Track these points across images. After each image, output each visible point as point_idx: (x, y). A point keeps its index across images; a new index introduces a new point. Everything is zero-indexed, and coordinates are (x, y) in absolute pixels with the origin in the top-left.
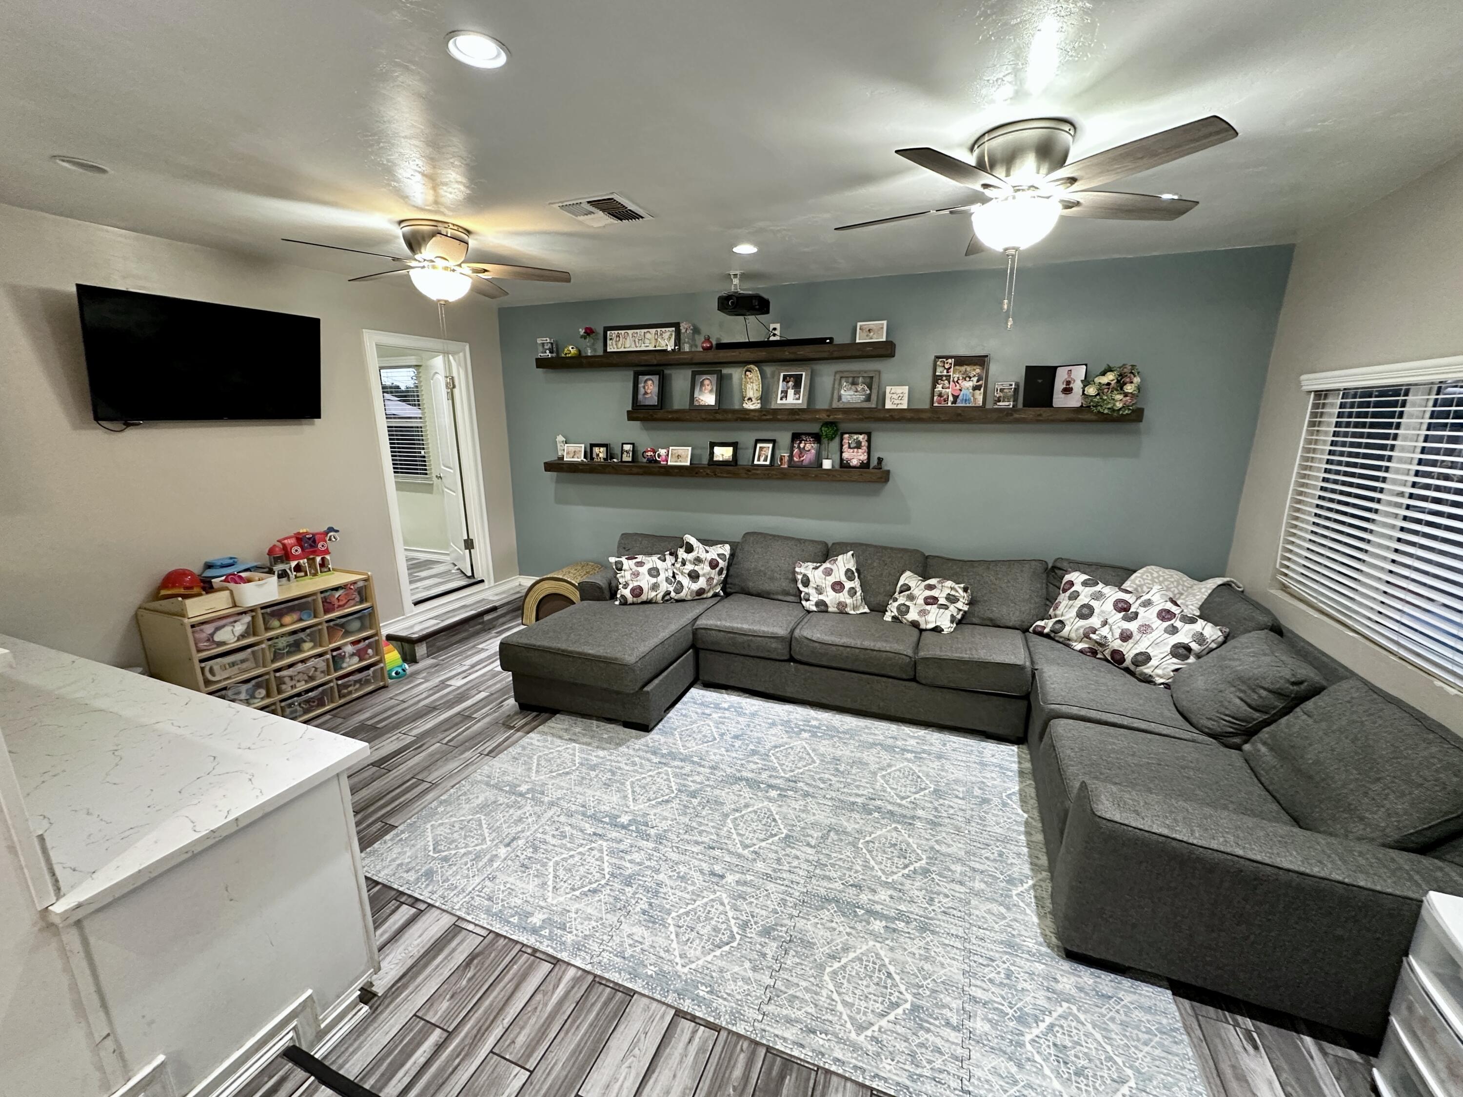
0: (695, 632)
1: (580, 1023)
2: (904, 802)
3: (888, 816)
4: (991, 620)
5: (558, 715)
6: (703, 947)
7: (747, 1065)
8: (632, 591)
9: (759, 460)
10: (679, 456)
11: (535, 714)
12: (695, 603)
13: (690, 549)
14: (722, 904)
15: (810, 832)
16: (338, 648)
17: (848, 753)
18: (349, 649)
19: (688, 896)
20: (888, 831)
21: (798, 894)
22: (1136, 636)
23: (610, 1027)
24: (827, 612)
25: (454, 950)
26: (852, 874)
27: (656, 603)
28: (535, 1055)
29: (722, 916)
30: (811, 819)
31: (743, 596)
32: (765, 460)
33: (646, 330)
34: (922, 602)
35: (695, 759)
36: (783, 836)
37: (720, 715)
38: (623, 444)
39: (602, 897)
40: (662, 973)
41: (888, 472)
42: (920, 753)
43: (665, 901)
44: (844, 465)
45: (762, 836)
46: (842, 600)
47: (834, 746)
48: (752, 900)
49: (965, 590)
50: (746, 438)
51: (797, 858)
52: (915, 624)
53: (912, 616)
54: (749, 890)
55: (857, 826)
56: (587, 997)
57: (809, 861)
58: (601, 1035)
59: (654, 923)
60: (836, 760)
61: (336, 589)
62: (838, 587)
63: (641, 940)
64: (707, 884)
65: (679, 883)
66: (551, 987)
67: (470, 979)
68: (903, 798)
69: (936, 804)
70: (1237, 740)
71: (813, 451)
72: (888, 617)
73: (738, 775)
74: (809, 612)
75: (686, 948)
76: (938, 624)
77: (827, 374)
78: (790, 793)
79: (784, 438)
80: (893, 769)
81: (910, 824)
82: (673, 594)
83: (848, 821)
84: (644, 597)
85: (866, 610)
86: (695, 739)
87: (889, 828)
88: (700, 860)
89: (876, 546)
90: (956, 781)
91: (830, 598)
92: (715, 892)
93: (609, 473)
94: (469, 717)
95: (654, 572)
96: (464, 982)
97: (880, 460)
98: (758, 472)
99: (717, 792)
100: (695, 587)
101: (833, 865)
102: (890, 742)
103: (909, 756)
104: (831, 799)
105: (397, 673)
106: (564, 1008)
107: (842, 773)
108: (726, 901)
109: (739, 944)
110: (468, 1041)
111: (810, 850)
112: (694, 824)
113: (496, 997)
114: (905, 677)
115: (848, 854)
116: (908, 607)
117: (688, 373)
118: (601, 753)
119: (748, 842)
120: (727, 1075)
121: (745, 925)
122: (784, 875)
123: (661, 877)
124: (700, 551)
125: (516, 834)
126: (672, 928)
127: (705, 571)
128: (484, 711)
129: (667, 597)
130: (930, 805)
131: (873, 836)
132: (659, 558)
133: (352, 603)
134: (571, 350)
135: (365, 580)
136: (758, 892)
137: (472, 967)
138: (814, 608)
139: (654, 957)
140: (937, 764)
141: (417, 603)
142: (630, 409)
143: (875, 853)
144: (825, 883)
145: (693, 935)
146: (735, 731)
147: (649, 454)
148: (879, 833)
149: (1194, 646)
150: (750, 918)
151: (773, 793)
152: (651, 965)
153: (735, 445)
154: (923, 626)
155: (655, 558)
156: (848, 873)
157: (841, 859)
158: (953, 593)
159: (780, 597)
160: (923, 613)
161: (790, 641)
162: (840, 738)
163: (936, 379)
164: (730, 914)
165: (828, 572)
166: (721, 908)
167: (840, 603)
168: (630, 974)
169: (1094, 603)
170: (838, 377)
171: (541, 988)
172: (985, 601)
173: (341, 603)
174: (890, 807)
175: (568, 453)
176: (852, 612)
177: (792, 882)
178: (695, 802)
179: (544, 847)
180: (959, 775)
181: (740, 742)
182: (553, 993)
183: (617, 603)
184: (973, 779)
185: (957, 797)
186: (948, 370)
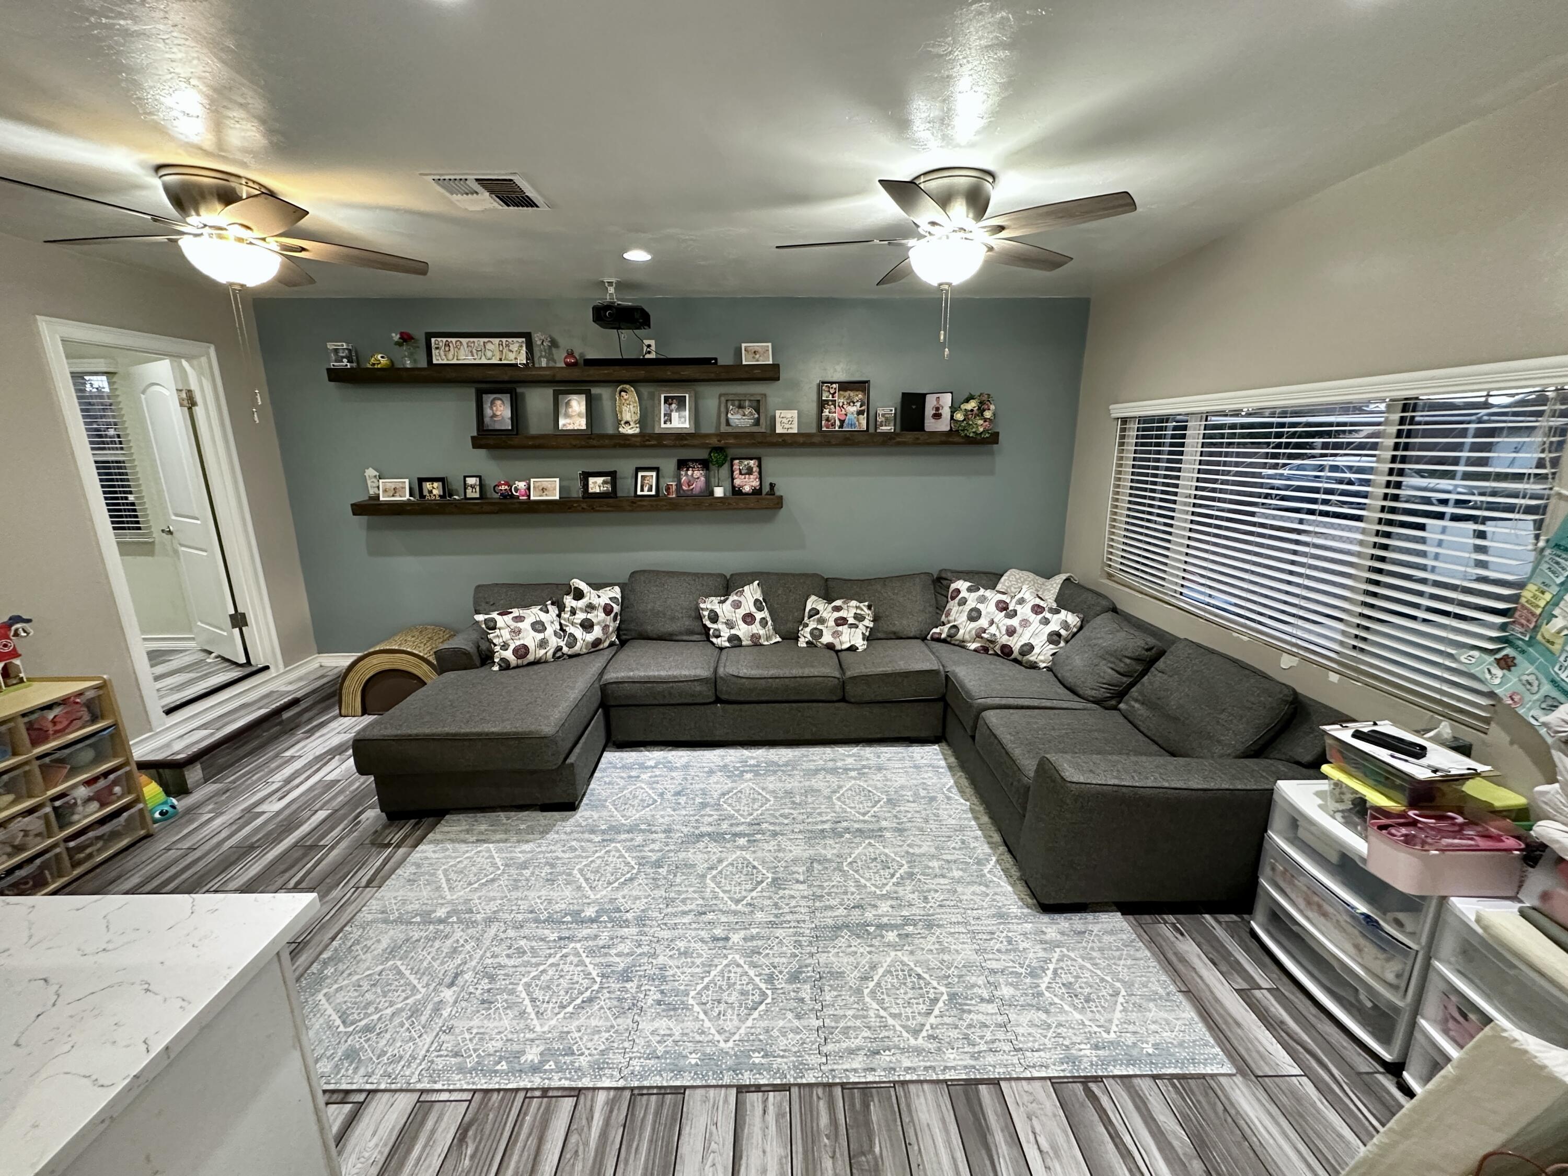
0: (604, 688)
1: (638, 1145)
2: (866, 818)
3: (858, 834)
4: (895, 633)
5: (447, 817)
6: (738, 1015)
7: (830, 1110)
8: (516, 652)
9: (642, 490)
10: (543, 490)
12: (592, 656)
13: (579, 595)
14: (739, 965)
15: (795, 869)
16: (62, 795)
17: (796, 784)
18: (82, 792)
19: (698, 970)
20: (864, 848)
21: (808, 931)
22: (1019, 630)
23: (674, 1134)
24: (741, 646)
25: (433, 1132)
26: (849, 896)
27: (546, 662)
29: (744, 977)
30: (789, 856)
31: (643, 642)
32: (650, 489)
33: (486, 340)
34: (833, 624)
35: (643, 827)
36: (770, 880)
37: (649, 774)
38: (465, 477)
39: (602, 1003)
40: (706, 1058)
41: (781, 498)
42: (861, 769)
43: (677, 983)
44: (736, 492)
45: (749, 887)
46: (755, 631)
47: (780, 781)
48: (767, 951)
49: (869, 607)
50: (624, 466)
51: (793, 897)
52: (830, 647)
53: (827, 638)
54: (760, 943)
55: (835, 851)
56: (633, 1114)
57: (805, 897)
58: (667, 1146)
59: (675, 1009)
60: (789, 793)
61: (49, 707)
62: (748, 619)
63: (668, 1032)
64: (714, 952)
65: (683, 960)
66: (584, 1122)
67: (473, 1157)
68: (864, 814)
69: (894, 812)
70: (1113, 702)
71: (703, 479)
72: (802, 643)
73: (697, 832)
74: (721, 649)
75: (721, 1022)
76: (852, 643)
77: (711, 396)
78: (759, 837)
79: (669, 465)
80: (844, 789)
81: (881, 836)
82: (565, 649)
83: (825, 848)
84: (531, 657)
85: (778, 639)
86: (633, 806)
87: (864, 845)
88: (695, 929)
89: (777, 574)
90: (902, 787)
91: (743, 631)
92: (726, 956)
94: (315, 847)
95: (539, 626)
96: (467, 1162)
97: (772, 486)
98: (644, 503)
100: (590, 637)
101: (829, 894)
102: (830, 765)
103: (853, 774)
104: (800, 832)
105: (161, 813)
106: (611, 1138)
107: (800, 804)
108: (741, 962)
109: (773, 999)
111: (801, 887)
112: (672, 895)
113: (518, 1162)
114: (835, 698)
115: (838, 879)
116: (821, 631)
117: (549, 392)
118: (527, 847)
119: (737, 896)
120: (815, 1128)
121: (770, 979)
122: (788, 918)
123: (661, 960)
124: (592, 596)
125: (457, 968)
126: (697, 1008)
127: (599, 618)
128: (334, 834)
129: (559, 654)
130: (889, 815)
131: (853, 856)
132: (541, 610)
133: (78, 723)
134: (381, 360)
135: (97, 688)
136: (769, 942)
137: (469, 1141)
138: (727, 644)
139: (690, 1044)
140: (879, 776)
141: (169, 711)
142: (475, 434)
143: (861, 872)
144: (830, 914)
145: (722, 1007)
147: (503, 488)
148: (857, 852)
149: (1063, 632)
150: (773, 969)
151: (742, 841)
152: (691, 1053)
153: (613, 475)
154: (838, 647)
155: (536, 610)
156: (845, 897)
157: (833, 886)
158: (859, 611)
159: (685, 638)
160: (836, 634)
161: (714, 681)
162: (782, 771)
163: (822, 404)
164: (752, 973)
165: (737, 605)
166: (739, 970)
167: (753, 636)
168: (673, 1071)
169: (980, 606)
170: (723, 399)
171: (574, 1127)
172: (887, 616)
173: (59, 727)
174: (856, 826)
175: (385, 491)
176: (766, 643)
177: (798, 922)
178: (663, 871)
179: (502, 972)
180: (901, 780)
181: (684, 798)
182: (590, 1127)
183: (496, 668)
184: (915, 782)
185: (908, 801)
186: (833, 394)
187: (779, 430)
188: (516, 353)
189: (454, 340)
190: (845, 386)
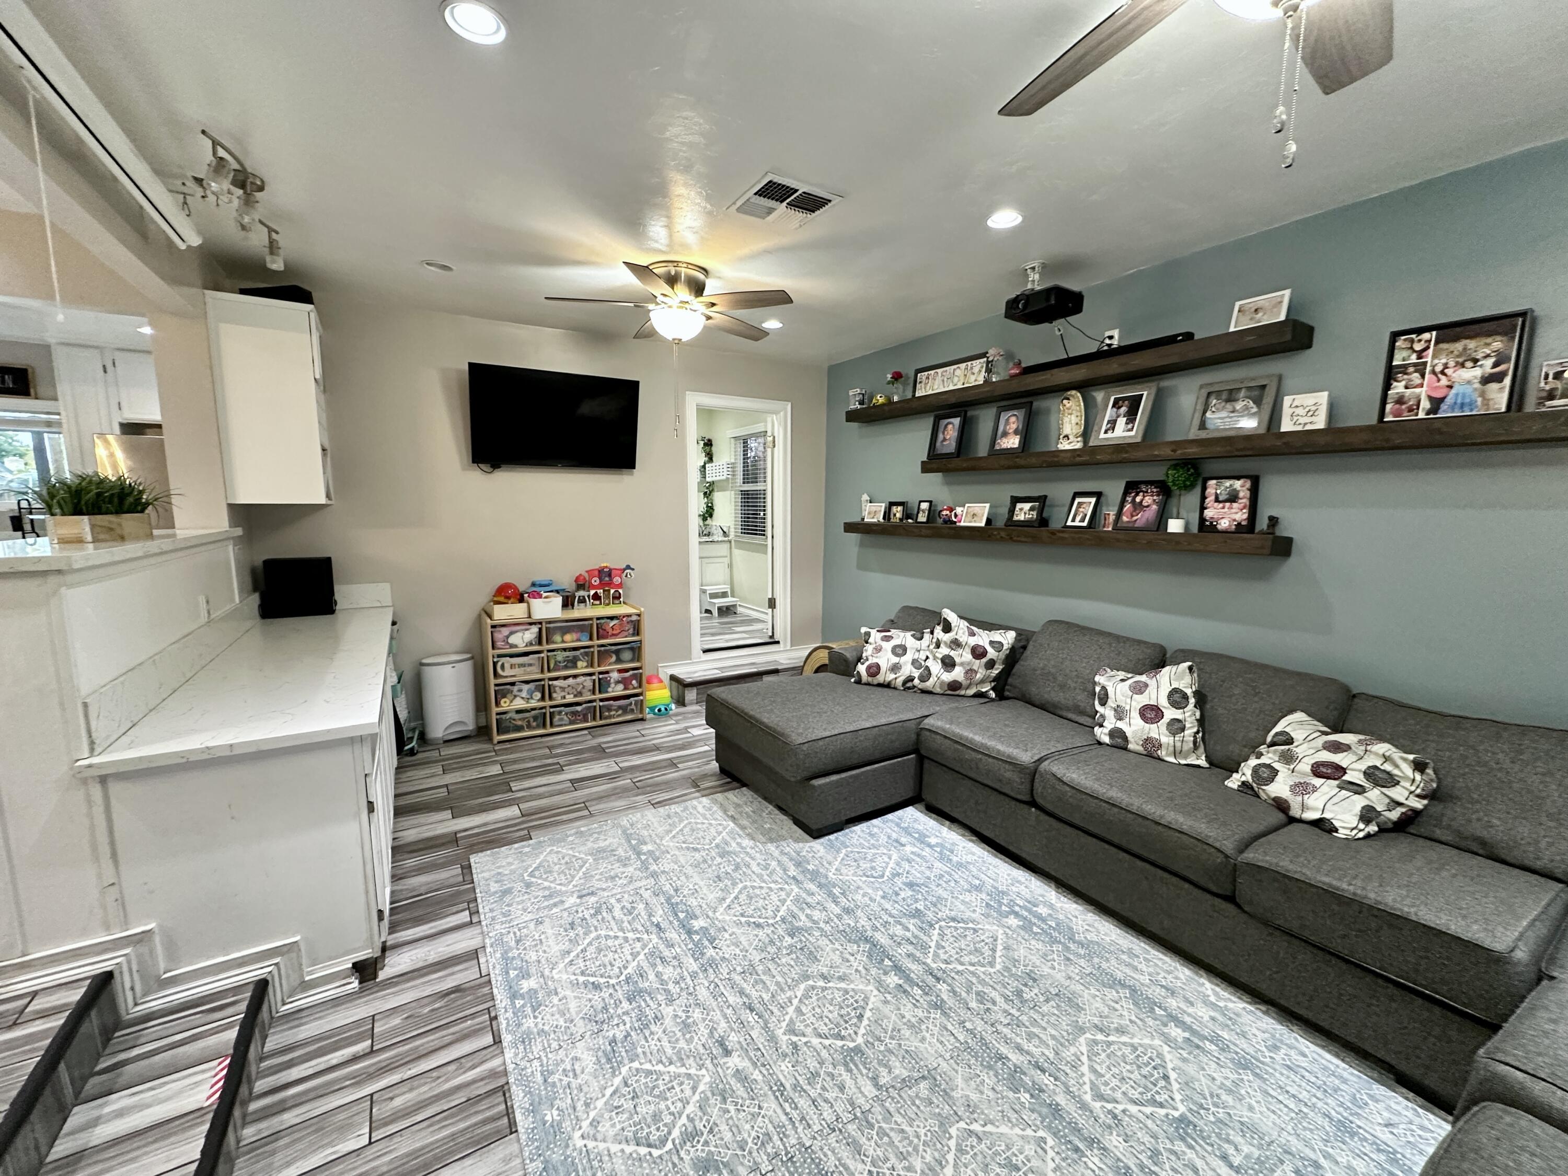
0: (920, 732)
2: (1096, 1105)
3: (1045, 1110)
4: (1483, 843)
5: (744, 788)
6: (623, 1129)
8: (869, 668)
9: (1073, 520)
10: (974, 515)
11: (729, 780)
12: (944, 698)
13: (947, 628)
14: (694, 1089)
15: (895, 1062)
16: (606, 673)
17: (1060, 977)
18: (615, 676)
19: (669, 1051)
20: (1023, 1137)
21: (794, 1141)
24: (1125, 749)
25: (451, 975)
26: (899, 1166)
27: (895, 688)
28: (390, 1127)
29: (679, 1105)
30: (913, 1043)
32: (1083, 520)
33: (955, 367)
34: (1308, 769)
35: (836, 891)
36: (852, 1045)
37: (915, 849)
38: (921, 502)
39: (596, 997)
40: (557, 1128)
41: (1289, 541)
42: (1204, 1038)
43: (643, 1042)
44: (1206, 527)
45: (824, 1029)
46: (1154, 735)
47: (1044, 956)
48: (732, 1108)
49: (1419, 766)
50: (1059, 491)
51: (842, 1088)
52: (1281, 805)
53: (1279, 788)
54: (741, 1092)
55: (974, 1097)
57: (852, 1104)
59: (609, 1060)
60: (1032, 978)
61: (610, 618)
62: (1151, 713)
63: (578, 1072)
64: (702, 1051)
65: (676, 1030)
66: (470, 1064)
67: (433, 1010)
68: (1100, 1097)
69: (1163, 1145)
71: (1155, 507)
72: (1234, 782)
73: (869, 933)
74: (1100, 743)
75: (607, 1116)
76: (1327, 815)
77: (1188, 392)
78: (917, 991)
79: (1114, 489)
81: (1077, 1150)
82: (916, 682)
83: (967, 1080)
84: (880, 678)
85: (1202, 762)
86: (858, 866)
87: (1029, 1132)
88: (725, 1016)
89: (1242, 661)
90: (1247, 1128)
91: (1133, 728)
92: (701, 1067)
93: (900, 535)
95: (900, 650)
96: (426, 1011)
97: (1273, 521)
99: (823, 942)
100: (947, 677)
101: (882, 1133)
102: (1157, 993)
103: (1176, 1033)
104: (971, 1032)
105: (659, 711)
107: (1023, 1002)
108: (701, 1088)
109: (660, 1157)
110: (372, 1070)
111: (869, 1090)
112: (760, 968)
114: (1214, 888)
115: (922, 1132)
116: (1275, 772)
117: (992, 410)
118: (747, 842)
119: (799, 1026)
121: (690, 1136)
122: (803, 1103)
123: (668, 1011)
124: (960, 632)
125: (598, 889)
126: (617, 1081)
127: (963, 659)
129: (910, 684)
130: (1147, 1139)
131: (989, 1128)
132: (913, 636)
133: (625, 633)
134: (880, 399)
135: (638, 615)
136: (748, 1102)
137: (446, 1000)
138: (1106, 739)
139: (569, 1101)
140: (1229, 1075)
141: (705, 651)
142: (925, 459)
143: (966, 1158)
144: (845, 1153)
145: (629, 1105)
146: (916, 875)
147: (944, 513)
148: (1004, 1129)
150: (706, 1131)
151: (893, 980)
152: (558, 1109)
153: (1042, 500)
154: (1295, 812)
155: (909, 634)
156: (893, 1160)
157: (902, 1131)
158: (1388, 767)
160: (1302, 788)
161: (1032, 773)
162: (1067, 948)
163: (1391, 374)
164: (690, 1109)
165: (1139, 689)
166: (688, 1092)
167: (1148, 741)
168: (531, 1104)
170: (1204, 392)
172: (1473, 802)
173: (614, 632)
174: (1061, 1099)
175: (870, 513)
176: (1171, 759)
177: (803, 1118)
178: (788, 941)
179: (605, 915)
181: (911, 893)
182: (465, 1072)
183: (853, 680)
184: (1296, 1145)
185: (1224, 1158)
187: (1286, 427)
188: (976, 376)
189: (932, 372)
190: (1457, 331)
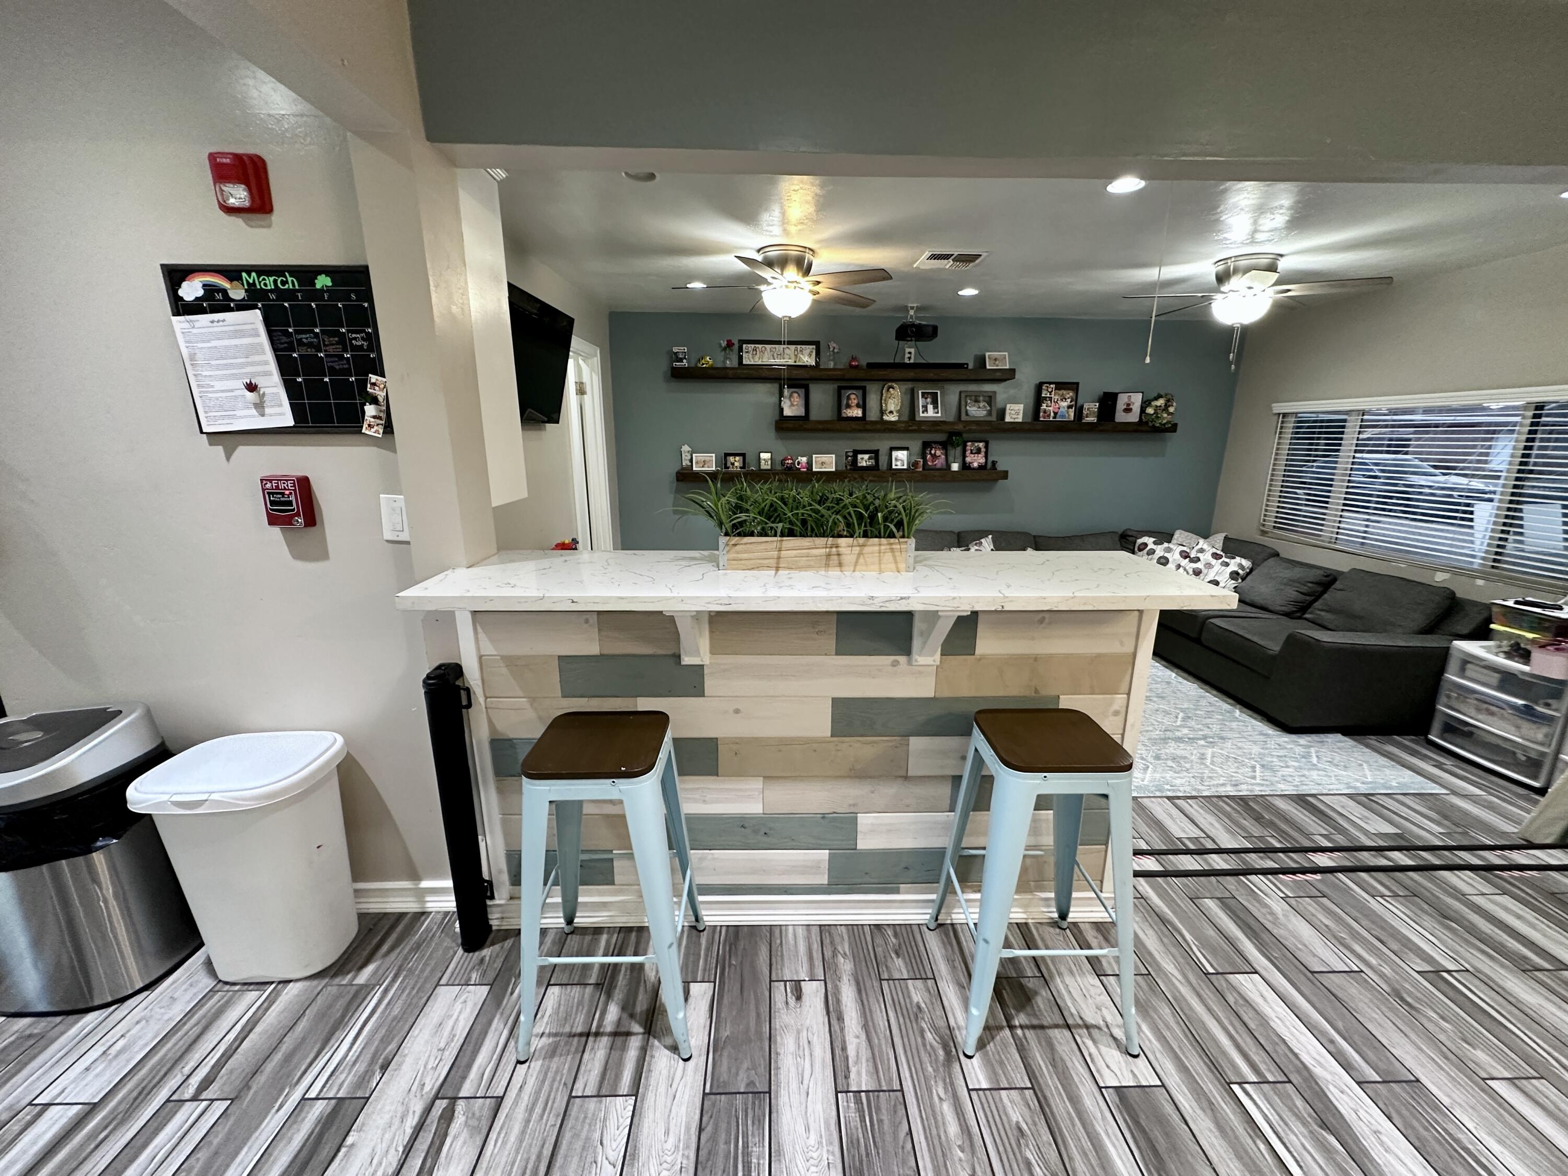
10: (822, 463)
33: (784, 346)
41: (1000, 472)
44: (965, 466)
77: (952, 394)
79: (916, 446)
89: (996, 531)
93: (746, 481)
98: (897, 475)
142: (774, 421)
147: (789, 462)
149: (1241, 572)
169: (1167, 555)
175: (696, 463)
186: (1050, 393)
187: (1008, 419)
188: (807, 358)
189: (760, 346)
190: (1060, 386)
